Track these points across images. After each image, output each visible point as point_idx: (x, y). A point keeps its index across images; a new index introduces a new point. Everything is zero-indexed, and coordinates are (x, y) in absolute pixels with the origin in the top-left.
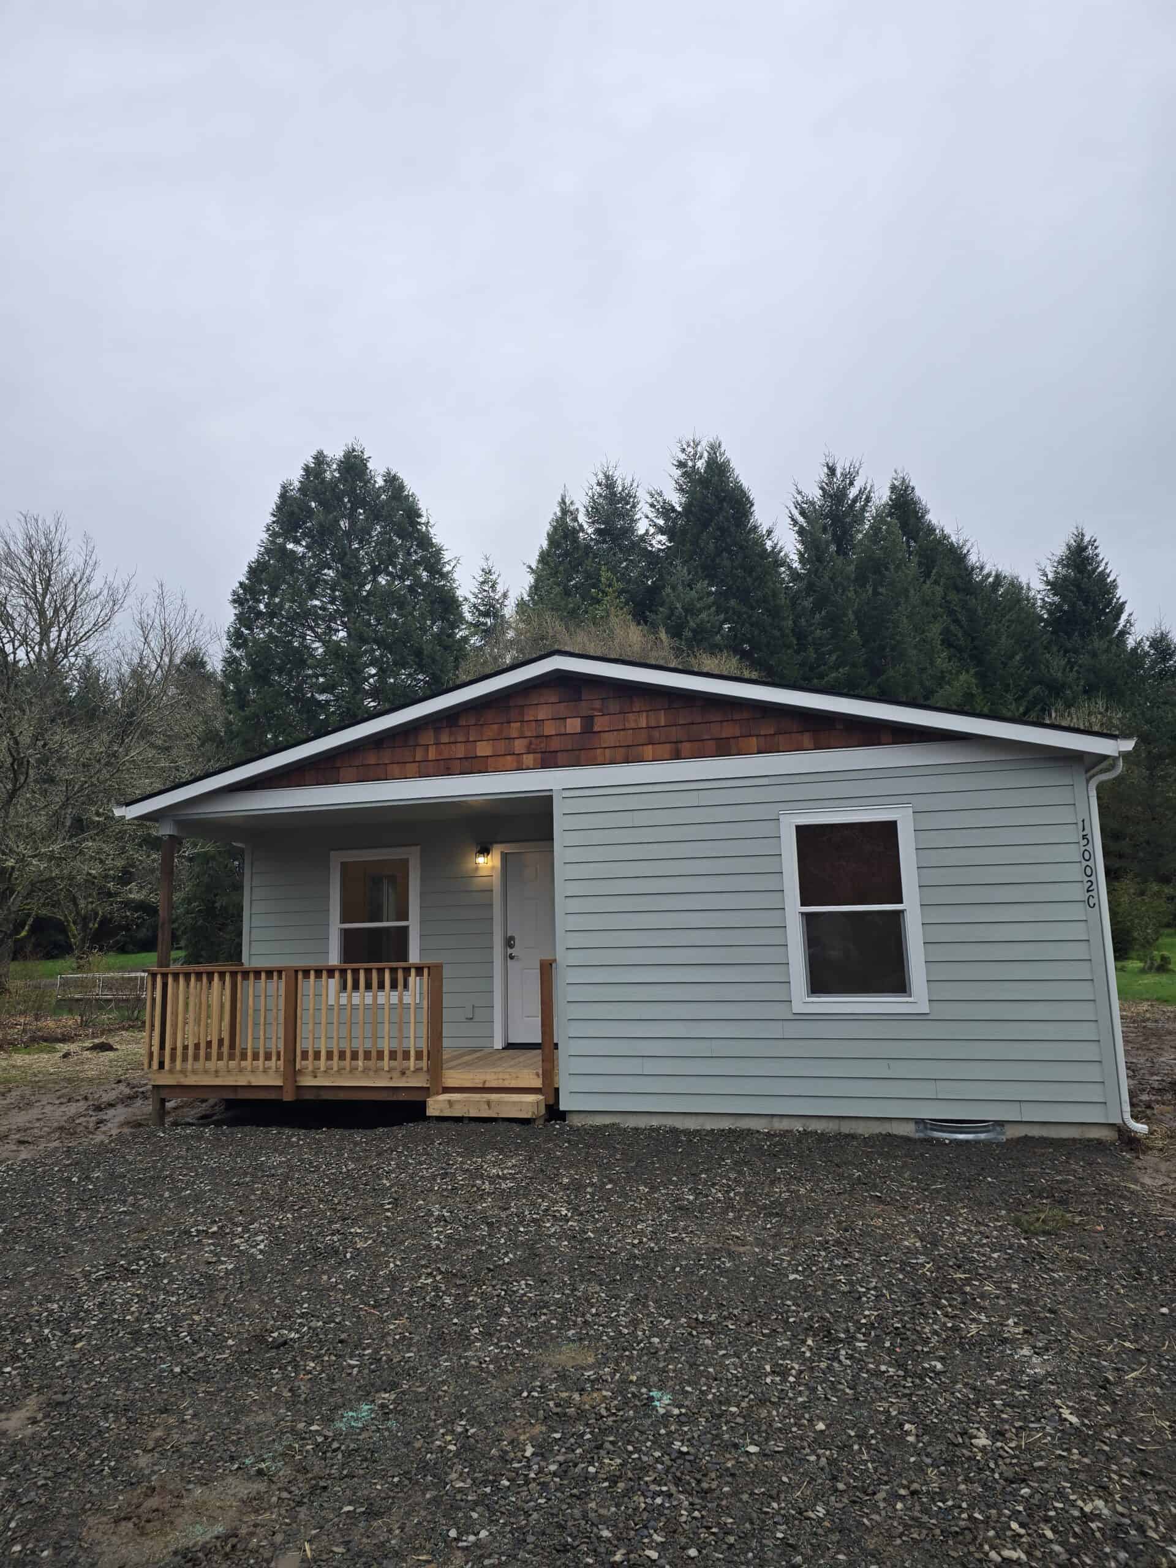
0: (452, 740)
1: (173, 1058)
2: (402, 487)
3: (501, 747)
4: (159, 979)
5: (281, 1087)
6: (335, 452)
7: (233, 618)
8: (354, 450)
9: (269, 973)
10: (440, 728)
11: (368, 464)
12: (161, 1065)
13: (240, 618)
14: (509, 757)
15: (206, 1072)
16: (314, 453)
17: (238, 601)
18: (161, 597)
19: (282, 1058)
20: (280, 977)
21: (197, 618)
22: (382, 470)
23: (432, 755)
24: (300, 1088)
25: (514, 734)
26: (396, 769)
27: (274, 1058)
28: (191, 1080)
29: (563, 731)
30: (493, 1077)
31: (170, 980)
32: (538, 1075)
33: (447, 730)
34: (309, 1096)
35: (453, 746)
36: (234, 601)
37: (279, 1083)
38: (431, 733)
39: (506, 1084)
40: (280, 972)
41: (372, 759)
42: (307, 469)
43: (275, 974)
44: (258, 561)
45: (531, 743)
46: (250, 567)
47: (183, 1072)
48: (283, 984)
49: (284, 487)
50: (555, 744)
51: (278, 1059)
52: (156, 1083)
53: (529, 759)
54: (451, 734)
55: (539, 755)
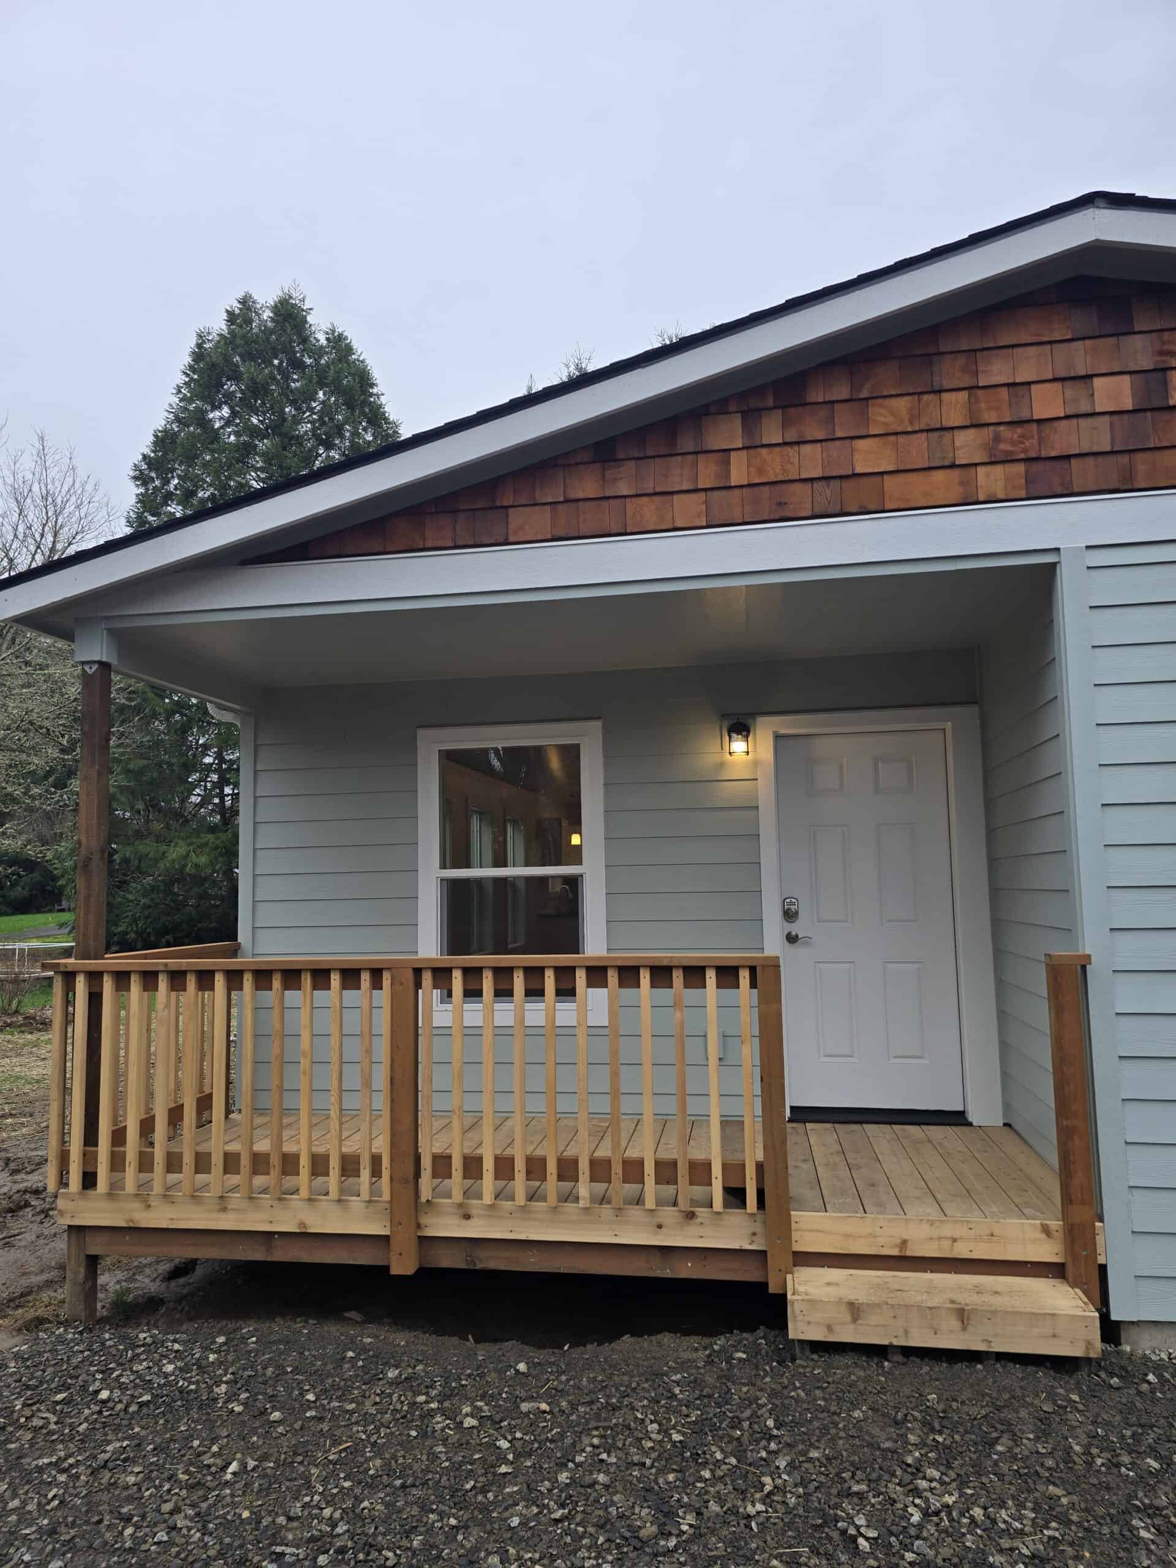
0: (792, 435)
1: (117, 1163)
2: (349, 350)
3: (918, 450)
4: (81, 985)
5: (386, 1238)
6: (266, 297)
7: (133, 500)
8: (291, 297)
9: (350, 976)
10: (759, 410)
11: (309, 318)
12: (89, 1180)
13: (143, 500)
14: (939, 475)
15: (195, 1197)
16: (240, 295)
17: (141, 478)
18: (42, 454)
19: (386, 1174)
20: (377, 985)
21: (89, 487)
22: (325, 326)
23: (738, 474)
24: (426, 1242)
25: (954, 418)
26: (648, 509)
27: (365, 1173)
28: (160, 1217)
29: (1085, 408)
30: (925, 1231)
31: (108, 986)
32: (1046, 1230)
33: (778, 415)
34: (447, 1260)
35: (791, 451)
36: (135, 478)
37: (377, 1228)
38: (735, 424)
39: (962, 1251)
40: (376, 974)
41: (586, 486)
42: (231, 314)
43: (365, 977)
44: (165, 431)
45: (997, 439)
46: (156, 436)
47: (142, 1196)
48: (383, 997)
49: (200, 336)
50: (1064, 439)
51: (376, 1172)
52: (76, 1222)
53: (990, 478)
54: (785, 424)
55: (1021, 468)
